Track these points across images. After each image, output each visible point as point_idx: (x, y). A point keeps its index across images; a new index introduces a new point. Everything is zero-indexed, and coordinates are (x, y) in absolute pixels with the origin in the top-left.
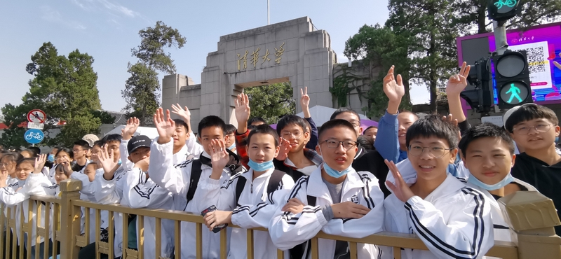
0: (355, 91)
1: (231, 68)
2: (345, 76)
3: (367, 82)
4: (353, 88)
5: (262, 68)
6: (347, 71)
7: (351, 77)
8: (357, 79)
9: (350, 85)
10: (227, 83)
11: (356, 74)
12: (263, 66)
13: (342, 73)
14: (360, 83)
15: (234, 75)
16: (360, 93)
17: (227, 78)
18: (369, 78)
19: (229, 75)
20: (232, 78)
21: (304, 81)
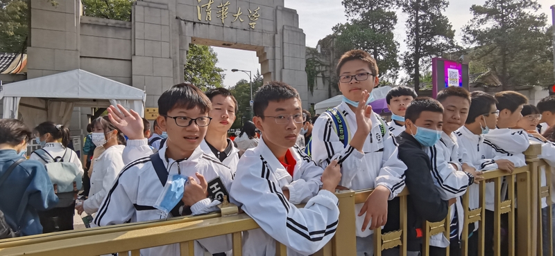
0: (320, 75)
1: (186, 14)
2: (313, 59)
3: (328, 68)
4: (318, 72)
5: (232, 28)
6: (315, 56)
7: (318, 62)
8: (322, 65)
9: (317, 69)
10: (181, 33)
11: (321, 60)
12: (235, 25)
13: (311, 56)
14: (324, 69)
15: (190, 25)
16: (324, 77)
17: (180, 24)
18: (330, 66)
19: (183, 22)
20: (187, 27)
21: (283, 56)
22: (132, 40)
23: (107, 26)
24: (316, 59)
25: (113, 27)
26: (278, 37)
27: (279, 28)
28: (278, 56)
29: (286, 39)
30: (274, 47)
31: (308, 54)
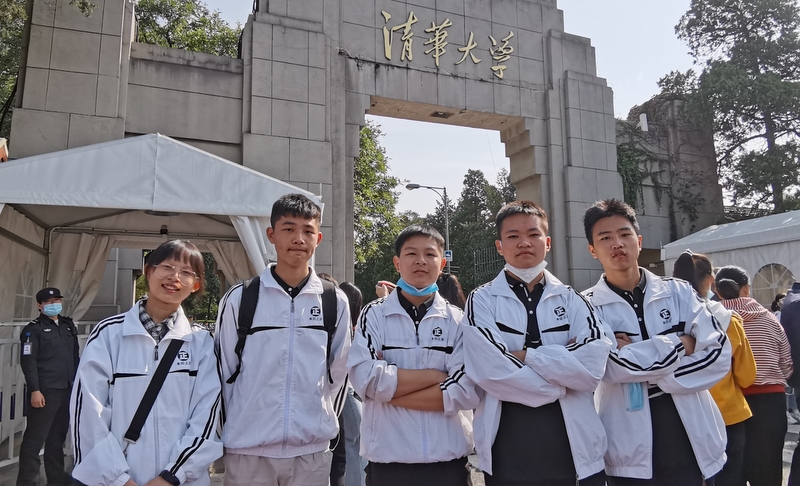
0: (648, 181)
1: (359, 45)
3: (666, 167)
4: (645, 175)
5: (456, 76)
6: (635, 139)
7: (642, 153)
8: (652, 159)
9: (642, 167)
11: (649, 148)
13: (626, 139)
14: (656, 168)
15: (369, 69)
16: (657, 187)
17: (347, 67)
18: (669, 162)
19: (352, 63)
20: (361, 73)
21: (568, 138)
22: (244, 99)
23: (188, 66)
24: (637, 146)
25: (202, 69)
26: (554, 95)
27: (557, 76)
28: (556, 138)
29: (573, 101)
30: (546, 119)
31: (620, 134)
